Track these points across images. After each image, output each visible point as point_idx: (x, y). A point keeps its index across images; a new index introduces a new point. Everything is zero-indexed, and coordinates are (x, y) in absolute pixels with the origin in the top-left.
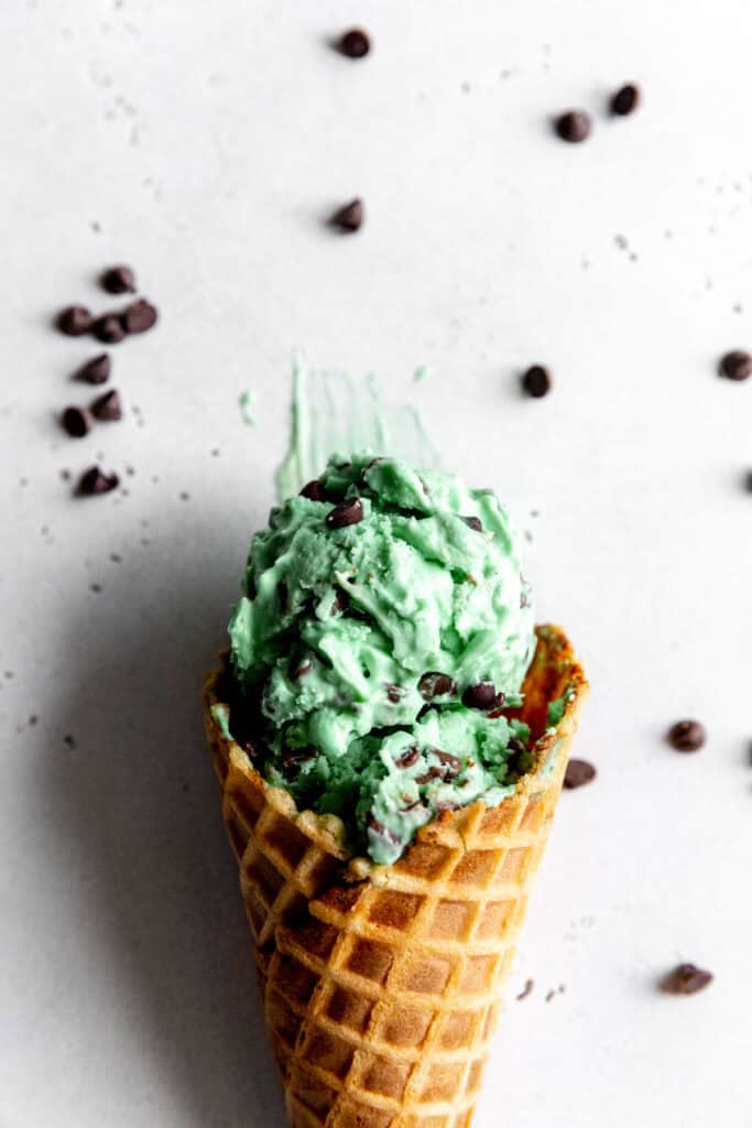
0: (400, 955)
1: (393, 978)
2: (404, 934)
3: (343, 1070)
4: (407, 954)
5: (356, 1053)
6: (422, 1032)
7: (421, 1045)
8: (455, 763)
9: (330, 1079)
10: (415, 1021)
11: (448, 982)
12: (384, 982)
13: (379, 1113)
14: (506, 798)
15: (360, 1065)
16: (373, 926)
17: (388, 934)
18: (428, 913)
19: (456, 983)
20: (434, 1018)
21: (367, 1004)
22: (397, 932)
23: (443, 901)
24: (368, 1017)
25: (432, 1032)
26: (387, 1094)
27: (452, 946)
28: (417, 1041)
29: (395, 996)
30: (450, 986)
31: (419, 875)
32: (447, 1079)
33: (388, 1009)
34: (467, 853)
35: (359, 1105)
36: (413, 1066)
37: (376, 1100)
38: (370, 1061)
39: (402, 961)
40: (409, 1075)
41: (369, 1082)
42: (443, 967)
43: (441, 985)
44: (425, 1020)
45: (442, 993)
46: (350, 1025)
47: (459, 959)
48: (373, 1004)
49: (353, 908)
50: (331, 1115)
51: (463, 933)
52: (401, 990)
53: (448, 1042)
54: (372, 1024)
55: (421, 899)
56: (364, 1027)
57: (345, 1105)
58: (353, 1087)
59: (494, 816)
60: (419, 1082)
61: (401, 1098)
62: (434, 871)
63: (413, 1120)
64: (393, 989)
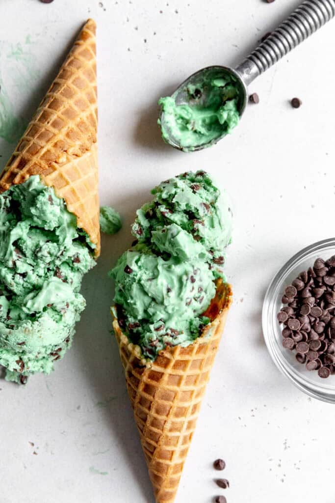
0: (158, 389)
1: (156, 395)
2: (158, 383)
3: (145, 420)
4: (160, 389)
5: (148, 416)
6: (167, 412)
7: (167, 415)
8: (176, 333)
9: (143, 422)
10: (164, 408)
11: (174, 398)
12: (154, 396)
13: (156, 434)
14: (190, 345)
15: (149, 420)
16: (149, 380)
17: (154, 383)
18: (166, 378)
19: (177, 399)
20: (171, 408)
21: (150, 402)
22: (156, 383)
23: (170, 375)
24: (150, 406)
25: (170, 412)
26: (158, 429)
27: (175, 388)
28: (166, 414)
29: (158, 400)
30: (175, 399)
31: (161, 367)
32: (178, 426)
33: (156, 405)
34: (176, 361)
35: (151, 430)
36: (165, 421)
37: (155, 430)
38: (152, 419)
39: (158, 391)
40: (164, 424)
41: (153, 424)
42: (173, 394)
43: (172, 399)
44: (168, 409)
45: (173, 401)
46: (146, 408)
47: (178, 392)
48: (151, 402)
49: (143, 374)
51: (179, 384)
52: (159, 399)
53: (177, 415)
54: (152, 408)
55: (163, 374)
56: (149, 408)
57: (147, 429)
58: (148, 425)
59: (185, 350)
60: (168, 426)
61: (163, 430)
62: (166, 366)
63: (167, 437)
64: (157, 399)
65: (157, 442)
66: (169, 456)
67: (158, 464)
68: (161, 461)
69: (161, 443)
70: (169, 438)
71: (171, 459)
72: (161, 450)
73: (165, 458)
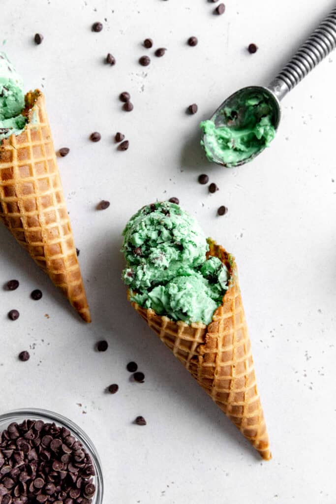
0: (16, 186)
1: (18, 193)
2: (13, 180)
3: (21, 225)
4: (17, 185)
5: (21, 218)
6: (35, 205)
7: (37, 209)
9: (20, 229)
10: (31, 202)
11: (34, 189)
12: (16, 195)
13: (37, 232)
14: (22, 132)
15: (24, 221)
16: (4, 181)
17: (9, 182)
18: (16, 171)
19: (37, 189)
20: (36, 200)
21: (16, 204)
22: (11, 180)
23: (19, 167)
24: (18, 207)
26: (36, 226)
27: (31, 178)
28: (35, 208)
29: (21, 198)
31: (8, 162)
32: (51, 216)
33: (22, 202)
34: (17, 150)
35: (31, 232)
36: (38, 216)
37: (33, 229)
38: (26, 219)
40: (38, 218)
41: (29, 225)
42: (31, 185)
44: (34, 202)
45: (35, 193)
46: (16, 212)
47: (34, 181)
48: (17, 203)
50: (26, 239)
51: (31, 174)
52: (22, 196)
53: (45, 206)
54: (20, 208)
55: (12, 168)
56: (19, 211)
57: (27, 234)
58: (26, 228)
59: (20, 138)
60: (42, 219)
61: (40, 226)
62: (11, 159)
63: (47, 230)
64: (19, 196)
65: (41, 241)
66: (58, 250)
67: (54, 262)
68: (54, 257)
69: (45, 239)
70: (49, 231)
71: (61, 252)
72: (48, 246)
73: (56, 253)
